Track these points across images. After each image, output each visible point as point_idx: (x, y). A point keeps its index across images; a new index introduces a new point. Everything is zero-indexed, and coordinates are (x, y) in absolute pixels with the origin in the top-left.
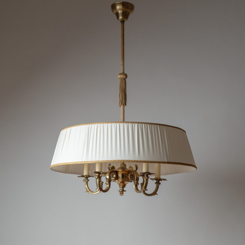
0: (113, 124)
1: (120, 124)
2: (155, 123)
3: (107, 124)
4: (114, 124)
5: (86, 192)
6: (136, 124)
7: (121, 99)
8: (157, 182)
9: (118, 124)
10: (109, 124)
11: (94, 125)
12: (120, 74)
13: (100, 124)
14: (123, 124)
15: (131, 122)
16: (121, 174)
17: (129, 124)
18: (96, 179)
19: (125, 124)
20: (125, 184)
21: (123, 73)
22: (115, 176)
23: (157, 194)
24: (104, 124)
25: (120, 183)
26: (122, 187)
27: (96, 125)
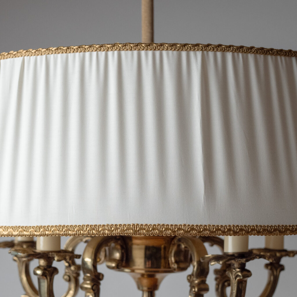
0: (91, 56)
1: (123, 53)
2: (281, 50)
3: (65, 55)
4: (94, 54)
6: (196, 55)
9: (113, 56)
10: (71, 55)
11: (11, 59)
13: (33, 58)
14: (135, 52)
15: (173, 46)
16: (143, 247)
17: (164, 53)
18: (39, 279)
19: (143, 53)
20: (157, 280)
22: (118, 254)
24: (52, 57)
25: (139, 277)
26: (145, 288)
27: (18, 61)
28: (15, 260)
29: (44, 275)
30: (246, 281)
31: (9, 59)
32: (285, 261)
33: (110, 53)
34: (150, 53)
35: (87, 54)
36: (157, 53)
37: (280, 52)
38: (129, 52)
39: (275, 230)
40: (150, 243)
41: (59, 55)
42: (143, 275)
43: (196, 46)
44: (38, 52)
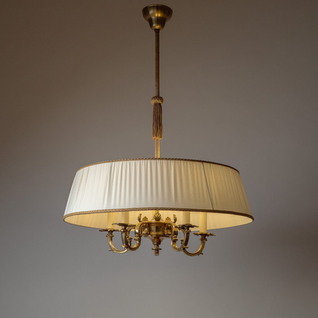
1: (152, 161)
5: (109, 250)
6: (172, 162)
7: (156, 130)
8: (202, 238)
9: (149, 161)
10: (137, 161)
11: (119, 162)
12: (154, 98)
13: (125, 162)
14: (155, 161)
15: (166, 159)
16: (155, 227)
17: (164, 161)
18: (122, 233)
20: (160, 240)
21: (157, 97)
22: (147, 229)
23: (202, 254)
25: (154, 238)
26: (156, 243)
27: (121, 162)
28: (107, 236)
29: (124, 231)
30: (189, 233)
31: (118, 162)
32: (206, 237)
33: (148, 161)
34: (160, 161)
35: (142, 161)
36: (162, 161)
37: (200, 161)
38: (154, 161)
39: (194, 210)
40: (158, 225)
41: (133, 161)
42: (155, 237)
43: (172, 159)
44: (127, 160)
